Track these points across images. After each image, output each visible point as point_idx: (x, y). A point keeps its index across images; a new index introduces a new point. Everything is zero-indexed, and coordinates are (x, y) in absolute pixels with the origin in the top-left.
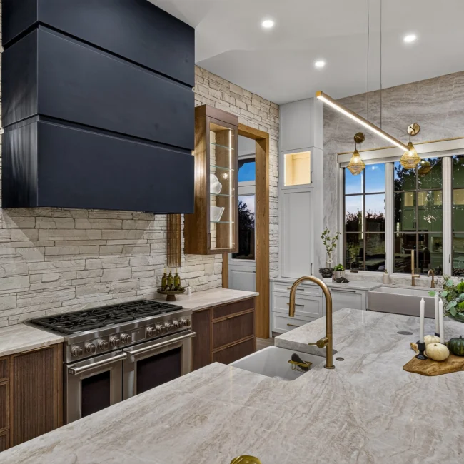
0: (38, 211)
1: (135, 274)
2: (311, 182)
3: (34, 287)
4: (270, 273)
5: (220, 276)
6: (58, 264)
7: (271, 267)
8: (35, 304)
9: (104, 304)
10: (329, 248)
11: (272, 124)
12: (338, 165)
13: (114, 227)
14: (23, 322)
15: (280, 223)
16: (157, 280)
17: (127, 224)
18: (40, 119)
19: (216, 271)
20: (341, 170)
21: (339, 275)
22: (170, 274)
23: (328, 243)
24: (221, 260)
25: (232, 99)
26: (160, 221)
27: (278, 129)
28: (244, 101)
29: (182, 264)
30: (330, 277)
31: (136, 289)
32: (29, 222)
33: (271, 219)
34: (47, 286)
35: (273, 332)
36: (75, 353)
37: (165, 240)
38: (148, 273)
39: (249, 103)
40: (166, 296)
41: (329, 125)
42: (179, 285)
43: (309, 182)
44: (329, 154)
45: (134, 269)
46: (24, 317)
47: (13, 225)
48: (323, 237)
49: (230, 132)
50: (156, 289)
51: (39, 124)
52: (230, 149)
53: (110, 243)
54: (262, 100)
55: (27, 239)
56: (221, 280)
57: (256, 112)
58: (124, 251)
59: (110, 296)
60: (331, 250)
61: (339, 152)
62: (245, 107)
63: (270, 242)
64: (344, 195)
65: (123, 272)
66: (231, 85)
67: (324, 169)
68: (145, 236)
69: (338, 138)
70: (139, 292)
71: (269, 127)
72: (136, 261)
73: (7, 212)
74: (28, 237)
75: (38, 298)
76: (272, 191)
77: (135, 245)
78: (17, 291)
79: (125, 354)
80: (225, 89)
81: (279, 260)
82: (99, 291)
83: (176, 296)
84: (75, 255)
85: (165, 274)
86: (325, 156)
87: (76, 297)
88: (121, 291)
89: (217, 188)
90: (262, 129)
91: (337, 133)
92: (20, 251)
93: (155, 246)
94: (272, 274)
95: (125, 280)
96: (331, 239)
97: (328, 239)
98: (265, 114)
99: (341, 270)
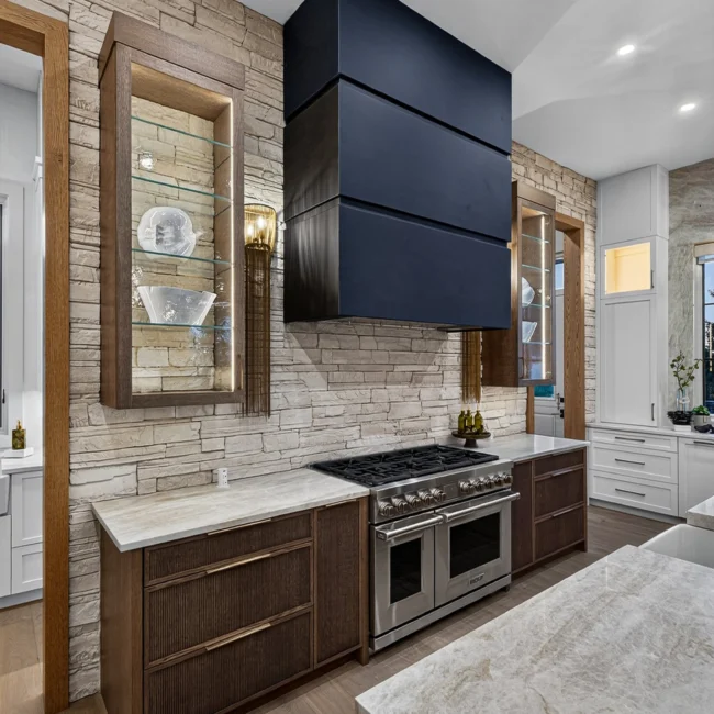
0: (322, 325)
1: (427, 411)
2: (652, 287)
3: (317, 422)
4: (587, 416)
5: (524, 418)
6: (342, 394)
7: (587, 407)
8: (318, 444)
9: (391, 449)
10: (682, 382)
11: (588, 208)
12: (694, 260)
13: (401, 348)
14: (306, 466)
15: (598, 346)
16: (451, 421)
17: (417, 344)
18: (341, 201)
19: (519, 411)
20: (700, 268)
21: (702, 421)
22: (468, 411)
23: (682, 374)
24: (526, 396)
25: (539, 175)
26: (454, 340)
27: (595, 215)
28: (552, 177)
29: (482, 399)
30: (687, 423)
31: (426, 431)
32: (311, 340)
33: (588, 341)
34: (330, 421)
35: (591, 499)
36: (384, 511)
37: (459, 368)
38: (440, 411)
39: (559, 180)
40: (464, 441)
41: (679, 204)
42: (482, 427)
43: (649, 287)
44: (678, 246)
45: (424, 404)
46: (307, 460)
47: (295, 343)
48: (673, 366)
49: (543, 219)
50: (450, 432)
51: (341, 208)
52: (543, 243)
53: (399, 369)
54: (575, 176)
55: (310, 362)
56: (524, 424)
57: (568, 193)
58: (414, 379)
59: (399, 438)
60: (685, 384)
61: (697, 241)
62: (554, 186)
63: (587, 373)
64: (704, 305)
65: (412, 408)
66: (537, 157)
67: (670, 267)
68: (438, 361)
69: (696, 220)
70: (430, 434)
71: (584, 213)
72: (426, 393)
73: (289, 326)
74: (311, 358)
75: (321, 436)
76: (589, 303)
77: (423, 373)
78: (300, 426)
79: (441, 517)
80: (530, 162)
81: (598, 398)
82: (385, 431)
83: (478, 442)
84: (360, 383)
85: (463, 412)
86: (671, 249)
87: (361, 438)
88: (410, 431)
89: (529, 295)
90: (575, 215)
91: (694, 213)
92: (302, 376)
93: (447, 374)
94: (588, 417)
95: (413, 418)
96: (686, 368)
97: (682, 368)
98: (579, 194)
99: (704, 414)
